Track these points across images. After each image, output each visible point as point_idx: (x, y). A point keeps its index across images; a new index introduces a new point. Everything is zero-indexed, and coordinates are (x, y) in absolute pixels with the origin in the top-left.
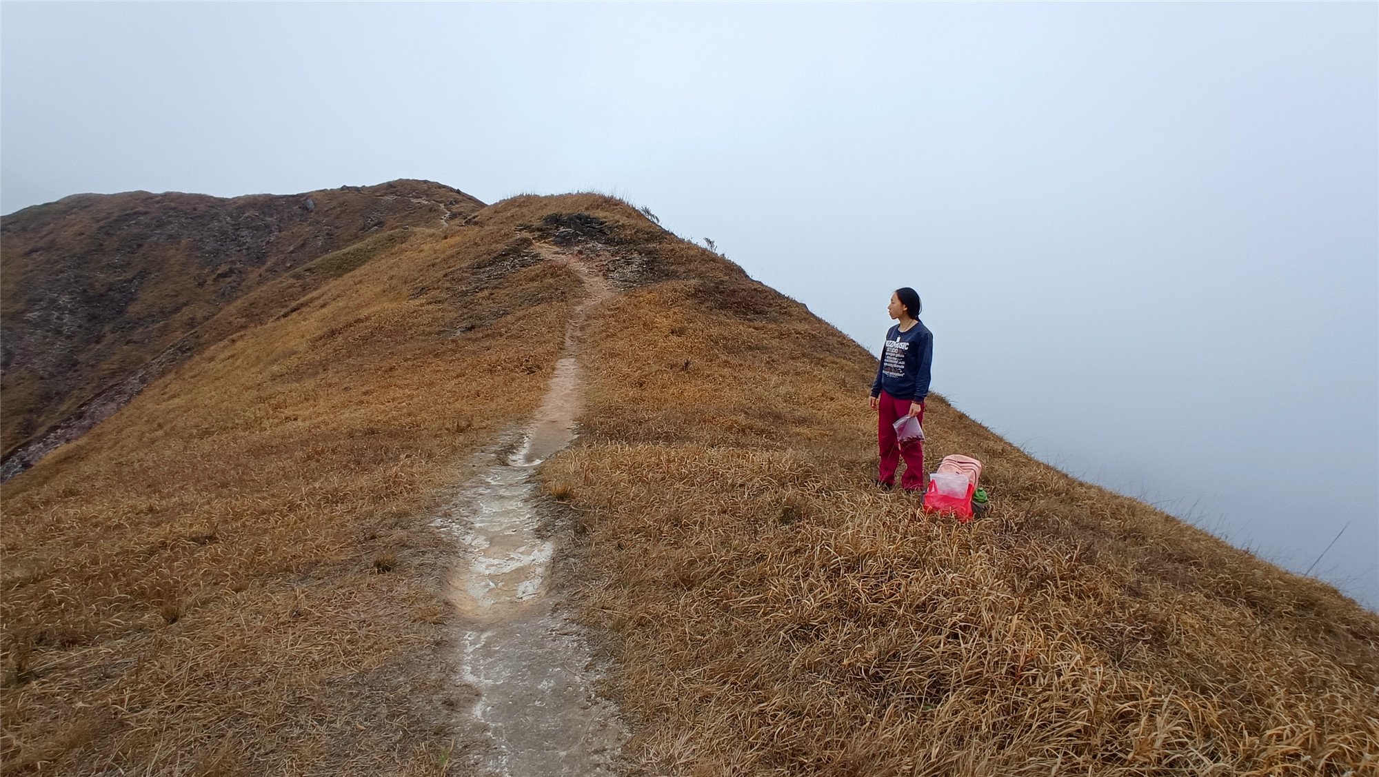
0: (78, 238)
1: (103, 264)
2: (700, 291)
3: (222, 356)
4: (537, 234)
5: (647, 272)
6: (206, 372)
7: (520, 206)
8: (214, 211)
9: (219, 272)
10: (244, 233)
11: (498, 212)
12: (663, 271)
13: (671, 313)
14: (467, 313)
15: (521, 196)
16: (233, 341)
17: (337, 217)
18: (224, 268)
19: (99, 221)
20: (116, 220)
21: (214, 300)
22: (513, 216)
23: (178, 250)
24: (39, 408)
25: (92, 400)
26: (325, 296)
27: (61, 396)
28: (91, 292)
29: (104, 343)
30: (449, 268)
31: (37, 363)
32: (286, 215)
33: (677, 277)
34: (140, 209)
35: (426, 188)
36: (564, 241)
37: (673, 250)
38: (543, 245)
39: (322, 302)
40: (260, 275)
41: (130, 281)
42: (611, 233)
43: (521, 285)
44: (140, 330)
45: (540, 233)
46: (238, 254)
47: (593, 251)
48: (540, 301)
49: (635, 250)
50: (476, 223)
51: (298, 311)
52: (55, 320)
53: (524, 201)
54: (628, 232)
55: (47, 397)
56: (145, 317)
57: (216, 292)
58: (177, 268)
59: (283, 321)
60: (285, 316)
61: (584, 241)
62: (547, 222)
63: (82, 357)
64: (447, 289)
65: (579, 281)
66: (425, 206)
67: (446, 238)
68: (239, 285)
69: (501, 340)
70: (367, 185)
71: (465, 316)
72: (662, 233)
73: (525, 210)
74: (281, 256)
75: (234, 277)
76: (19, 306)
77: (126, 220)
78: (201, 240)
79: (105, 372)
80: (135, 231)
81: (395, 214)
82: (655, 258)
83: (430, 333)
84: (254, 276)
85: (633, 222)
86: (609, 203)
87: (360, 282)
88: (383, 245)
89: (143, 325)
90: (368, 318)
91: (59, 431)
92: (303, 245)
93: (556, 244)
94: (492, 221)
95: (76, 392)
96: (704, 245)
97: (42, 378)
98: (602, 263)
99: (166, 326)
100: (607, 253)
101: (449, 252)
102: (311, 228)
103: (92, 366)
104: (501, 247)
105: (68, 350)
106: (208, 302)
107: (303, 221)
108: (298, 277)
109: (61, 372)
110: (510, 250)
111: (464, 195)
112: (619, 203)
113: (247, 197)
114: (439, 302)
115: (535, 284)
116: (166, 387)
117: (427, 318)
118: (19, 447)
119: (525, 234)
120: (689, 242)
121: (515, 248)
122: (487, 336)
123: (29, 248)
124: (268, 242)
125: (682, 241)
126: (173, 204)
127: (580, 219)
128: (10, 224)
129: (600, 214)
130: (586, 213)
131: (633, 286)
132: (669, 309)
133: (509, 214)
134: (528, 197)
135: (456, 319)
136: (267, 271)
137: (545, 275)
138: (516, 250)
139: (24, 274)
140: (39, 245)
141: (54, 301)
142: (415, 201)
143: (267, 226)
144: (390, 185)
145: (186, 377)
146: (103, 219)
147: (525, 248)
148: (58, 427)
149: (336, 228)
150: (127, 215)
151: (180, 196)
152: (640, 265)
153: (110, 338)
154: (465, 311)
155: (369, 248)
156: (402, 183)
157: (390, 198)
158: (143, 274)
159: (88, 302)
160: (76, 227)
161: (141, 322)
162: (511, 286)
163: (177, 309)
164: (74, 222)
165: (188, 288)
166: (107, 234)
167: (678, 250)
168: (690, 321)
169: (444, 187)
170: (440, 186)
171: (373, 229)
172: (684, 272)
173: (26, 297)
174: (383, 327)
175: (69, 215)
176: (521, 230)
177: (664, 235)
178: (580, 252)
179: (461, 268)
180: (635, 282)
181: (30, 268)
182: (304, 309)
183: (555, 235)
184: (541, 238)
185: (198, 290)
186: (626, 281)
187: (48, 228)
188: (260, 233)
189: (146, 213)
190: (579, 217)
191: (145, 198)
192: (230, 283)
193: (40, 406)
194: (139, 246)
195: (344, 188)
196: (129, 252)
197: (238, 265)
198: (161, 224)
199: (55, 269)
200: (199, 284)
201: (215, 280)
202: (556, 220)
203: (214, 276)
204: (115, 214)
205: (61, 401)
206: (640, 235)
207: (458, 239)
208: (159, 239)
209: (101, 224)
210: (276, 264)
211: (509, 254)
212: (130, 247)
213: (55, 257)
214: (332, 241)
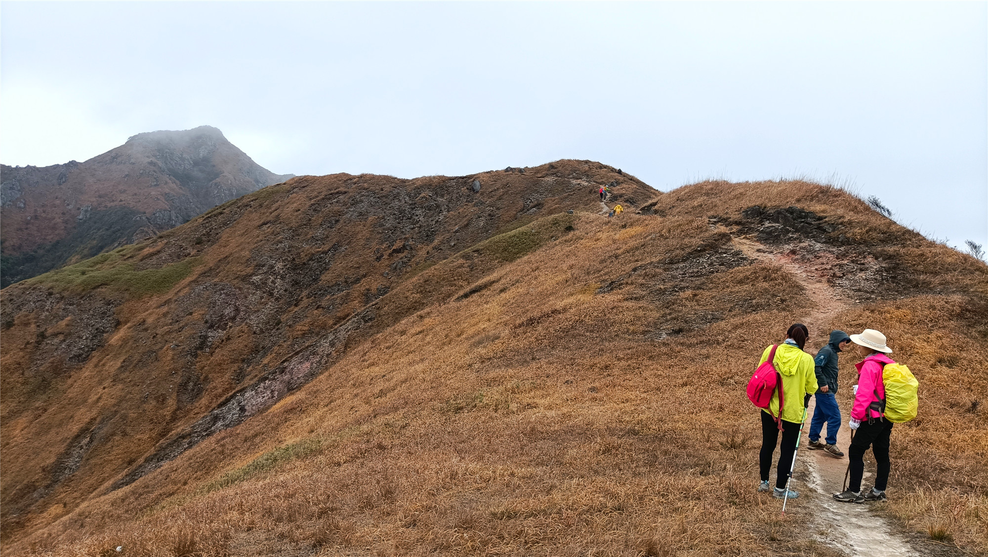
0: (296, 214)
1: (309, 236)
2: (967, 310)
3: (413, 331)
4: (735, 228)
5: (887, 281)
6: (398, 344)
7: (707, 194)
8: (396, 191)
9: (394, 247)
10: (418, 213)
11: (682, 200)
12: (910, 281)
13: (932, 337)
14: (670, 314)
15: (707, 183)
16: (421, 317)
17: (500, 199)
18: (398, 244)
19: (311, 199)
20: (323, 199)
21: (388, 274)
22: (701, 205)
23: (364, 226)
24: (248, 359)
25: (291, 357)
26: (503, 281)
27: (266, 350)
28: (297, 261)
29: (300, 307)
30: (637, 261)
31: (254, 320)
32: (455, 196)
33: (930, 289)
34: (342, 189)
35: (587, 168)
36: (771, 238)
37: (922, 255)
38: (744, 241)
39: (502, 287)
40: (428, 253)
41: (326, 253)
42: (834, 231)
43: (728, 287)
44: (328, 297)
45: (739, 227)
46: (412, 231)
47: (810, 251)
48: (756, 308)
49: (869, 253)
50: (656, 212)
51: (479, 293)
52: (270, 284)
53: (712, 189)
54: (857, 230)
55: (256, 350)
56: (333, 286)
57: (390, 266)
58: (362, 242)
59: (465, 301)
60: (466, 296)
61: (795, 239)
62: (747, 215)
63: (283, 318)
64: (641, 285)
65: (798, 286)
66: (585, 187)
67: (624, 226)
68: (409, 260)
69: (719, 349)
70: (530, 166)
71: (669, 317)
72: (904, 234)
73: (716, 200)
74: (447, 235)
75: (406, 253)
76: (249, 270)
77: (330, 199)
78: (383, 218)
79: (299, 333)
80: (336, 208)
81: (554, 195)
82: (898, 264)
83: (634, 333)
84: (422, 253)
85: (862, 218)
86: (825, 193)
87: (538, 268)
88: (547, 229)
89: (330, 293)
90: (565, 310)
91: (267, 382)
92: (467, 225)
93: (759, 240)
94: (675, 211)
95: (276, 348)
96: (965, 249)
97: (255, 333)
98: (824, 266)
99: (348, 294)
100: (829, 255)
101: (632, 243)
102: (475, 208)
103: (290, 326)
104: (697, 242)
105: (275, 310)
106: (382, 275)
107: (469, 202)
108: (466, 257)
109: (267, 329)
110: (706, 246)
111: (625, 175)
112: (839, 194)
113: (424, 178)
114: (636, 298)
115: (745, 287)
116: (365, 354)
117: (628, 316)
118: (238, 392)
119: (722, 229)
120: (944, 247)
121: (712, 243)
122: (701, 342)
123: (262, 221)
124: (437, 222)
125: (932, 244)
126: (366, 185)
127: (792, 213)
128: (252, 201)
129: (817, 207)
130: (799, 206)
131: (870, 298)
132: (930, 331)
133: (696, 203)
134: (717, 184)
135: (659, 319)
136: (433, 248)
137: (757, 278)
138: (714, 245)
139: (256, 243)
140: (269, 219)
141: (272, 267)
142: (574, 182)
143: (438, 206)
144: (552, 166)
145: (382, 347)
146: (314, 198)
147: (724, 244)
148: (266, 378)
149: (498, 209)
150: (331, 194)
151: (373, 177)
152: (878, 272)
153: (305, 302)
154: (668, 311)
155: (533, 231)
156: (563, 163)
157: (550, 179)
158: (335, 248)
159: (294, 269)
160: (295, 205)
161: (330, 290)
162: (717, 287)
163: (357, 280)
164: (295, 200)
165: (368, 261)
166: (315, 210)
167: (929, 255)
168: (961, 349)
169: (606, 167)
170: (601, 166)
171: (531, 211)
172: (941, 284)
173: (255, 263)
174: (582, 321)
175: (291, 194)
176: (715, 223)
177: (908, 236)
178: (793, 252)
179: (651, 263)
180: (873, 292)
181: (260, 238)
182: (484, 292)
183: (758, 230)
184: (739, 233)
185: (376, 263)
186: (859, 290)
187: (277, 205)
188: (432, 212)
189: (345, 192)
190: (791, 211)
191: (345, 179)
192: (402, 258)
193: (250, 357)
194: (337, 221)
195: (509, 169)
196: (328, 227)
197: (411, 242)
198: (355, 203)
199: (276, 240)
200: (377, 258)
201: (390, 255)
202: (759, 213)
203: (390, 251)
204: (323, 194)
205: (265, 355)
206: (874, 235)
207: (637, 229)
208: (352, 216)
209: (312, 202)
210: (442, 242)
211: (704, 250)
212: (330, 222)
213: (278, 230)
214: (493, 223)
